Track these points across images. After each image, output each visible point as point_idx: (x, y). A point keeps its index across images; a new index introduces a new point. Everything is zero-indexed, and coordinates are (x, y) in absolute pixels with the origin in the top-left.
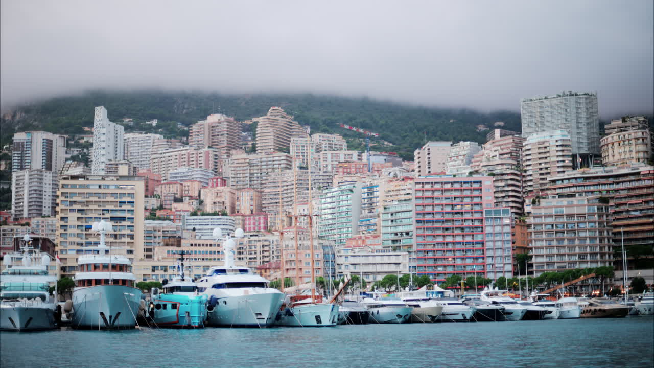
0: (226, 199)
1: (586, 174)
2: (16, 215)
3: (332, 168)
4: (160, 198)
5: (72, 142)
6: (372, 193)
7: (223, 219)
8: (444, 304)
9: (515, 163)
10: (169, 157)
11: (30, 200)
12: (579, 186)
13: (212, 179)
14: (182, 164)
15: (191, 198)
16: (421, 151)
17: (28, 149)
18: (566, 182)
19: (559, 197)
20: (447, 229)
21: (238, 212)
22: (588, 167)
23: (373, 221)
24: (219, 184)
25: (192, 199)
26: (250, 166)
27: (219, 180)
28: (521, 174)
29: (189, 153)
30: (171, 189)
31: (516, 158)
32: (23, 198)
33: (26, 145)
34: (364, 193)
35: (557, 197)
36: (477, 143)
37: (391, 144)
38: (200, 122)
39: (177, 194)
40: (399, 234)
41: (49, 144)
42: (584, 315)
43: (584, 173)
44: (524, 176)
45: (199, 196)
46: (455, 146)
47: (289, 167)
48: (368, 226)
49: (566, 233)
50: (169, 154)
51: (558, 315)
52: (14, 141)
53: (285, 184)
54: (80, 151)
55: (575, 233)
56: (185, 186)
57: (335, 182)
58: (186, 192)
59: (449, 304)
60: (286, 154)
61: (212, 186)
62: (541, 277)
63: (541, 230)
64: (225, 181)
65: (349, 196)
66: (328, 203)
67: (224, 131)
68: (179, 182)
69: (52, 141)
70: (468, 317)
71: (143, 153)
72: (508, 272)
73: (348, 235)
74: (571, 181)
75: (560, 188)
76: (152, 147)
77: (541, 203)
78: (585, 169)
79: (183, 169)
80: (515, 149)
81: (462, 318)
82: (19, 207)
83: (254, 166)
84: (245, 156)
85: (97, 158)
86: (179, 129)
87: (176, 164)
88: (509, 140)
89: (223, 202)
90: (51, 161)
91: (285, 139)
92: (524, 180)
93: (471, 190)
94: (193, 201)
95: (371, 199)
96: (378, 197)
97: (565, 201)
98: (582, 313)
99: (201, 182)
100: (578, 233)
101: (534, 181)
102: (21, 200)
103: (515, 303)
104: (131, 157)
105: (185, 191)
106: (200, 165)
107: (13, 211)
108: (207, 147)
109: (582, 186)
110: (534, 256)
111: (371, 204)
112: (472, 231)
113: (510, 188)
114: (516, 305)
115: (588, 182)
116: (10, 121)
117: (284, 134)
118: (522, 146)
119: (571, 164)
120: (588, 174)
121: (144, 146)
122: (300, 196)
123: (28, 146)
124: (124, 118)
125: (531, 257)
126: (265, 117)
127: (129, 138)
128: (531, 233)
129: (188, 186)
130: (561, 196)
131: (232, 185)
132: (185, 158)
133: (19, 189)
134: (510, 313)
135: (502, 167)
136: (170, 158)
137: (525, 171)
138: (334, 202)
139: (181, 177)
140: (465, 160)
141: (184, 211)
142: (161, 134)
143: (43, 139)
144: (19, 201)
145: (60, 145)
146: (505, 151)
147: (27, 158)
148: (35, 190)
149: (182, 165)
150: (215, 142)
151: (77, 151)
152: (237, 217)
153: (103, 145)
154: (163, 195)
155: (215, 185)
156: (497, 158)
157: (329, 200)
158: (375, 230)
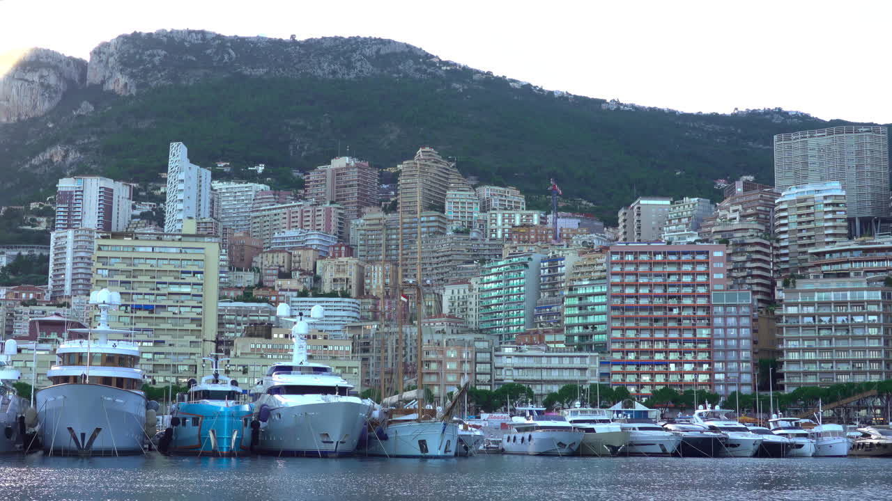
0: (350, 275)
1: (866, 244)
2: (54, 292)
3: (503, 235)
4: (259, 271)
5: (144, 194)
6: (555, 269)
7: (344, 302)
8: (634, 429)
9: (763, 228)
10: (275, 215)
11: (75, 272)
12: (855, 262)
13: (334, 247)
14: (292, 225)
15: (303, 273)
16: (628, 211)
17: (78, 201)
18: (836, 256)
19: (824, 277)
20: (657, 320)
21: (367, 293)
22: (871, 235)
23: (555, 309)
24: (343, 255)
25: (305, 274)
26: (387, 229)
27: (343, 248)
28: (772, 244)
29: (302, 210)
30: (275, 260)
31: (765, 221)
32: (64, 269)
33: (76, 195)
34: (544, 269)
35: (822, 277)
36: (709, 200)
37: (591, 204)
38: (320, 168)
39: (284, 266)
40: (590, 327)
41: (107, 195)
42: (854, 452)
43: (863, 243)
44: (775, 248)
45: (315, 269)
46: (677, 203)
47: (441, 231)
48: (549, 315)
49: (833, 329)
50: (275, 212)
51: (813, 450)
52: (59, 189)
53: (436, 255)
54: (154, 206)
55: (848, 330)
56: (295, 257)
57: (505, 253)
58: (297, 265)
59: (640, 429)
60: (438, 213)
61: (333, 257)
62: (794, 393)
63: (796, 324)
64: (352, 249)
65: (522, 272)
66: (492, 282)
67: (353, 180)
68: (286, 249)
69: (112, 190)
70: (669, 450)
71: (241, 210)
72: (746, 384)
73: (519, 328)
74: (844, 254)
75: (827, 264)
76: (252, 202)
77: (797, 284)
78: (867, 238)
79: (293, 233)
80: (763, 208)
81: (660, 451)
82: (59, 280)
83: (391, 229)
84: (381, 215)
85: (172, 215)
86: (294, 178)
87: (284, 226)
88: (755, 195)
89: (347, 279)
90: (111, 219)
91: (439, 194)
92: (775, 253)
93: (693, 263)
94: (305, 277)
95: (553, 277)
96: (563, 274)
97: (834, 283)
98: (851, 448)
99: (319, 251)
100: (852, 330)
101: (790, 255)
102: (63, 272)
103: (746, 430)
104: (223, 216)
105: (295, 263)
106: (319, 227)
107: (50, 286)
108: (328, 202)
109: (860, 261)
110: (785, 363)
111: (553, 284)
112: (694, 325)
113: (755, 265)
114: (747, 433)
115: (868, 256)
116: (60, 163)
117: (437, 186)
118: (775, 206)
119: (846, 232)
120: (870, 244)
121: (243, 200)
122: (455, 272)
123: (78, 197)
124: (219, 161)
125: (782, 363)
126: (412, 161)
127: (221, 189)
128: (782, 328)
129: (299, 256)
130: (827, 275)
131: (361, 256)
132: (297, 217)
133: (60, 256)
134: (734, 445)
135: (744, 234)
136: (276, 218)
137: (778, 241)
138: (501, 281)
139: (290, 243)
140: (690, 225)
141: (291, 290)
142: (267, 184)
143: (100, 188)
144: (60, 272)
145: (124, 196)
146: (750, 211)
147: (77, 214)
148: (82, 258)
149: (293, 227)
150: (340, 196)
151: (150, 205)
152: (366, 300)
153: (181, 196)
154: (264, 267)
155: (337, 255)
156: (736, 222)
157: (493, 278)
158: (559, 322)
